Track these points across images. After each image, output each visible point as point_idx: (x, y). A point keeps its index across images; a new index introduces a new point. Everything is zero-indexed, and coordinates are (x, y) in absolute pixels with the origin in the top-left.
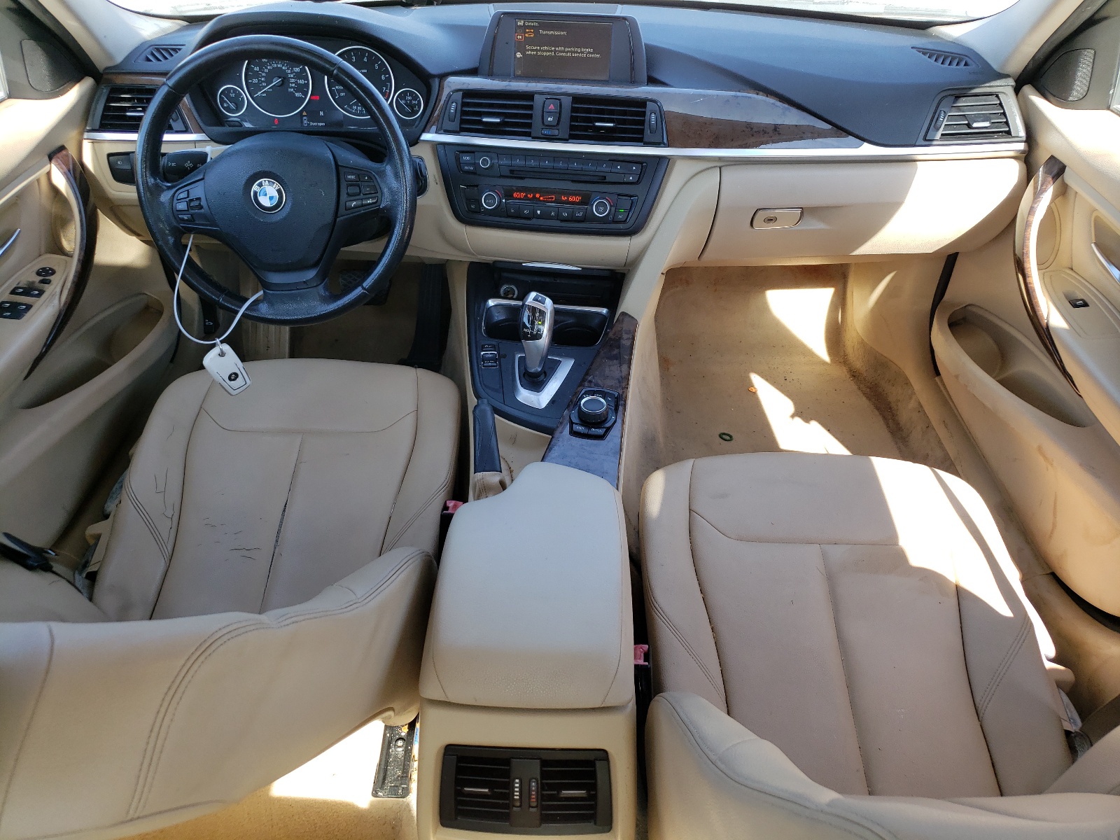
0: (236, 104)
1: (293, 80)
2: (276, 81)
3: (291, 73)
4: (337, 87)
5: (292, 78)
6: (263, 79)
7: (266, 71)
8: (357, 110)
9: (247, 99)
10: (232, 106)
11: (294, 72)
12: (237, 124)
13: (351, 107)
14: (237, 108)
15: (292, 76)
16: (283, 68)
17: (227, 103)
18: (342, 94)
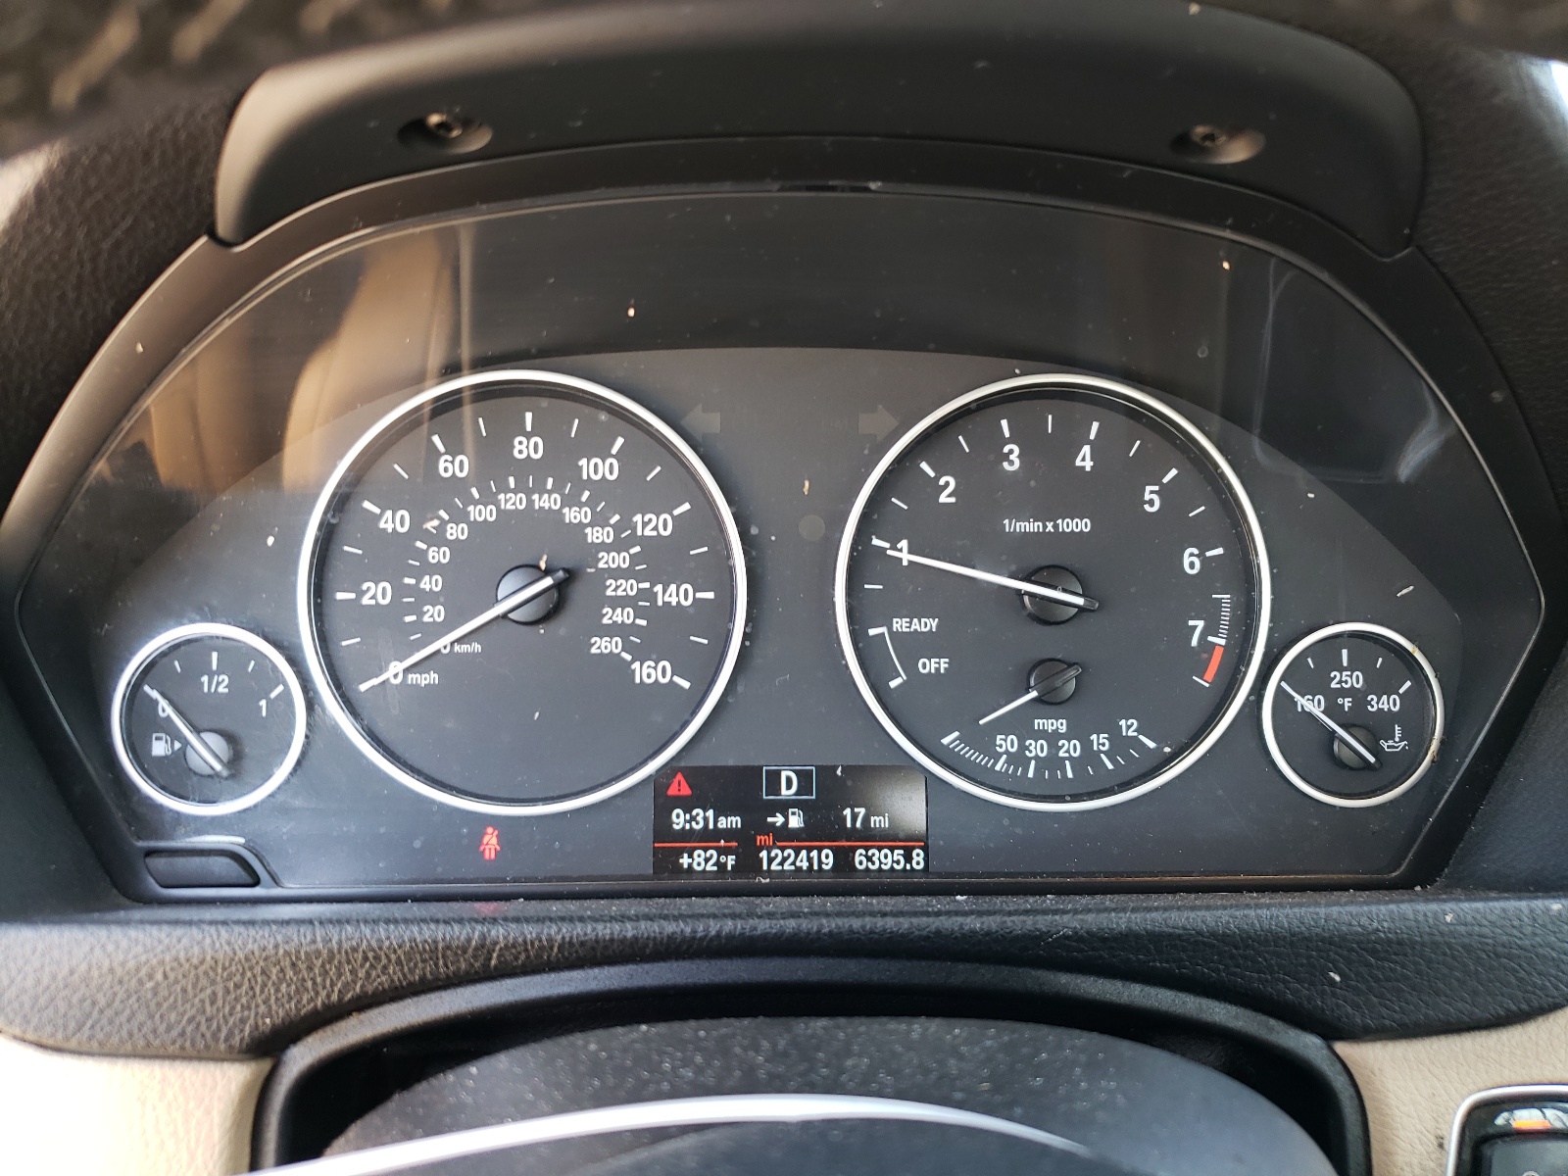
0: (230, 738)
1: (629, 587)
2: (515, 595)
3: (618, 546)
4: (900, 624)
5: (618, 573)
6: (426, 584)
7: (456, 532)
8: (1018, 759)
9: (312, 702)
10: (206, 752)
11: (634, 540)
12: (222, 866)
13: (983, 740)
14: (236, 761)
15: (621, 560)
16: (572, 515)
17: (176, 735)
18: (929, 666)
